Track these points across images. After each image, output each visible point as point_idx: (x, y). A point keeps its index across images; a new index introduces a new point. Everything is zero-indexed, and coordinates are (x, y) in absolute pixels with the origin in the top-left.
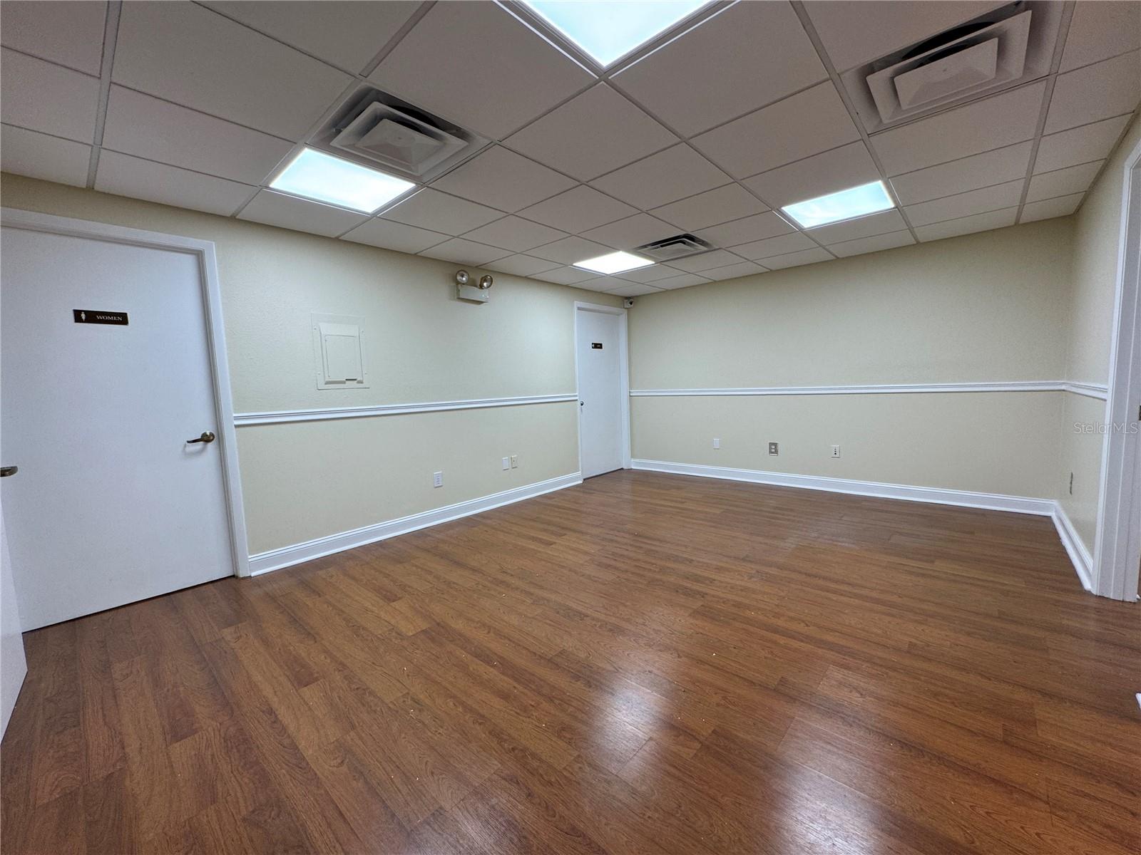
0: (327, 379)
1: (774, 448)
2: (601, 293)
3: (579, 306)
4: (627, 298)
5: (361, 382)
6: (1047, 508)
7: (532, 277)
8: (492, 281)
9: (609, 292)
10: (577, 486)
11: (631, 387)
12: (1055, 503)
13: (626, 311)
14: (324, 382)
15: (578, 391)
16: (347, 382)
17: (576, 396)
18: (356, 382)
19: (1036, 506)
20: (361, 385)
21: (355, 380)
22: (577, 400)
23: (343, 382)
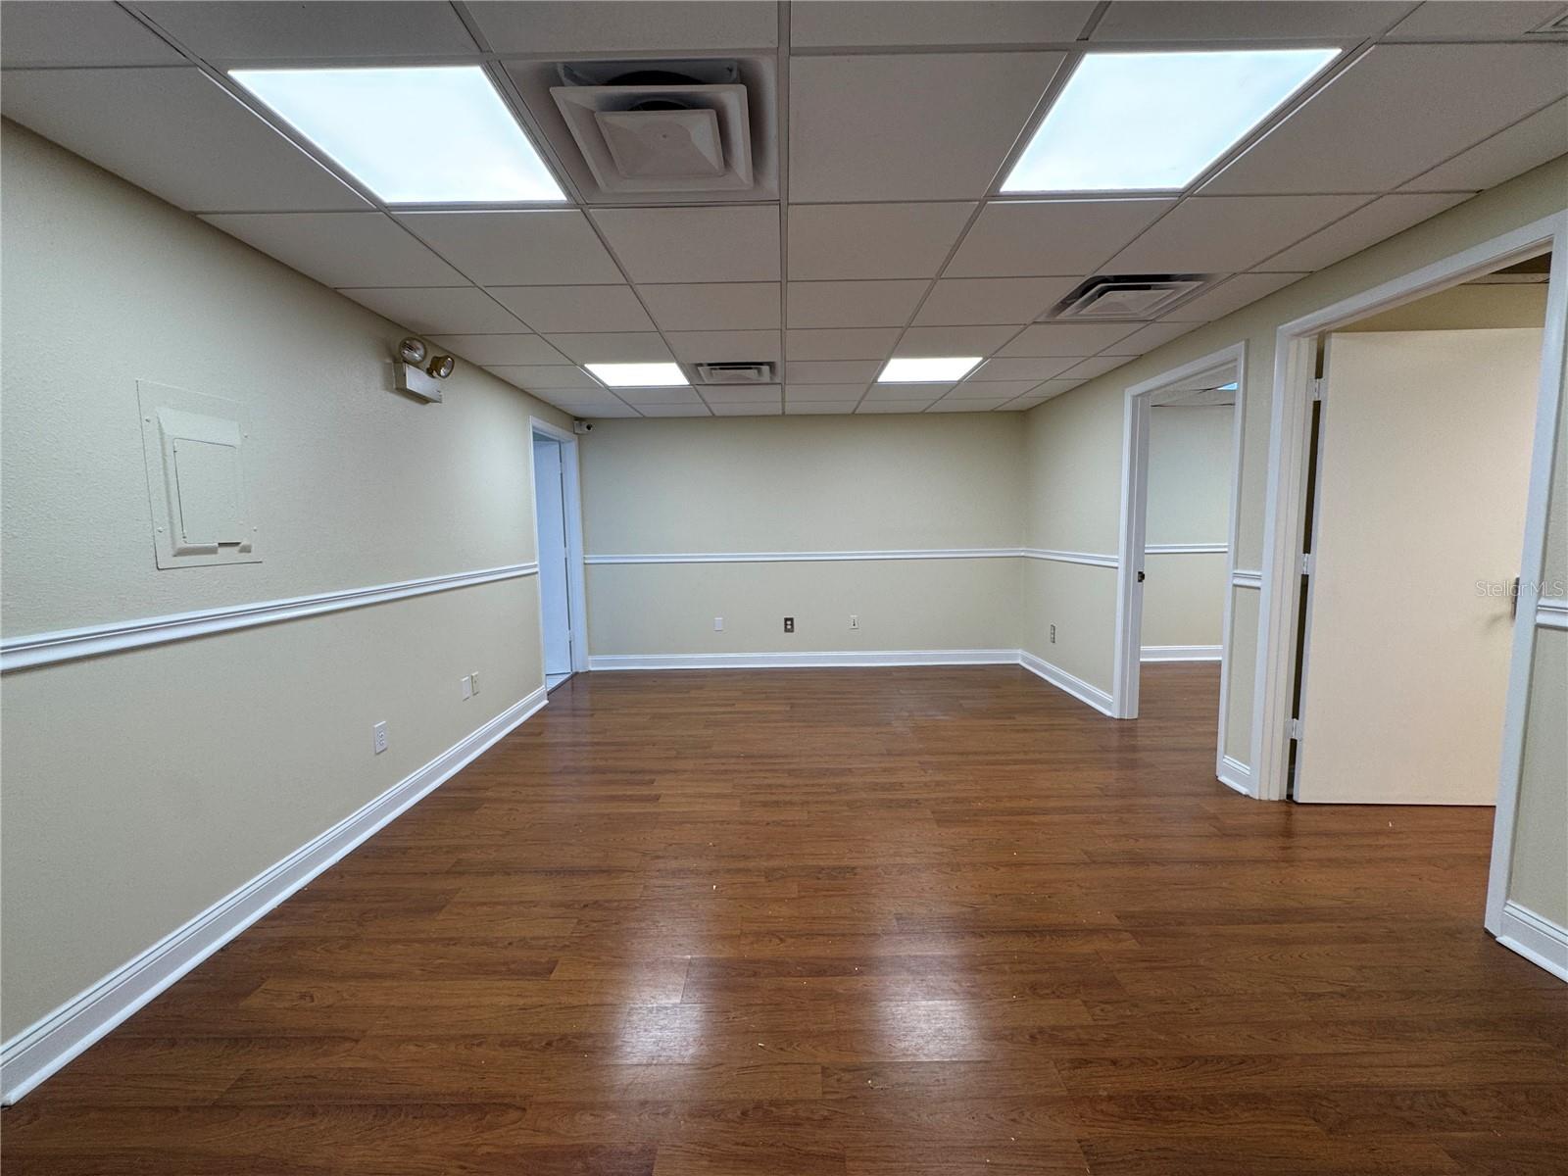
0: (181, 544)
1: (789, 624)
2: (554, 407)
3: (536, 424)
4: (579, 419)
5: (246, 550)
6: (1015, 656)
7: (490, 370)
8: (453, 367)
9: (561, 408)
10: (544, 708)
11: (586, 552)
12: (1020, 651)
13: (576, 437)
14: (172, 553)
15: (537, 557)
16: (221, 550)
17: (535, 566)
18: (237, 548)
19: (1008, 657)
20: (245, 557)
21: (238, 544)
22: (536, 573)
23: (212, 551)
